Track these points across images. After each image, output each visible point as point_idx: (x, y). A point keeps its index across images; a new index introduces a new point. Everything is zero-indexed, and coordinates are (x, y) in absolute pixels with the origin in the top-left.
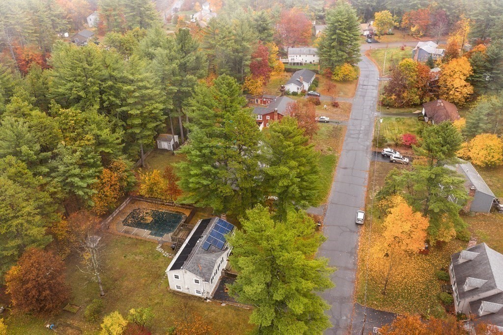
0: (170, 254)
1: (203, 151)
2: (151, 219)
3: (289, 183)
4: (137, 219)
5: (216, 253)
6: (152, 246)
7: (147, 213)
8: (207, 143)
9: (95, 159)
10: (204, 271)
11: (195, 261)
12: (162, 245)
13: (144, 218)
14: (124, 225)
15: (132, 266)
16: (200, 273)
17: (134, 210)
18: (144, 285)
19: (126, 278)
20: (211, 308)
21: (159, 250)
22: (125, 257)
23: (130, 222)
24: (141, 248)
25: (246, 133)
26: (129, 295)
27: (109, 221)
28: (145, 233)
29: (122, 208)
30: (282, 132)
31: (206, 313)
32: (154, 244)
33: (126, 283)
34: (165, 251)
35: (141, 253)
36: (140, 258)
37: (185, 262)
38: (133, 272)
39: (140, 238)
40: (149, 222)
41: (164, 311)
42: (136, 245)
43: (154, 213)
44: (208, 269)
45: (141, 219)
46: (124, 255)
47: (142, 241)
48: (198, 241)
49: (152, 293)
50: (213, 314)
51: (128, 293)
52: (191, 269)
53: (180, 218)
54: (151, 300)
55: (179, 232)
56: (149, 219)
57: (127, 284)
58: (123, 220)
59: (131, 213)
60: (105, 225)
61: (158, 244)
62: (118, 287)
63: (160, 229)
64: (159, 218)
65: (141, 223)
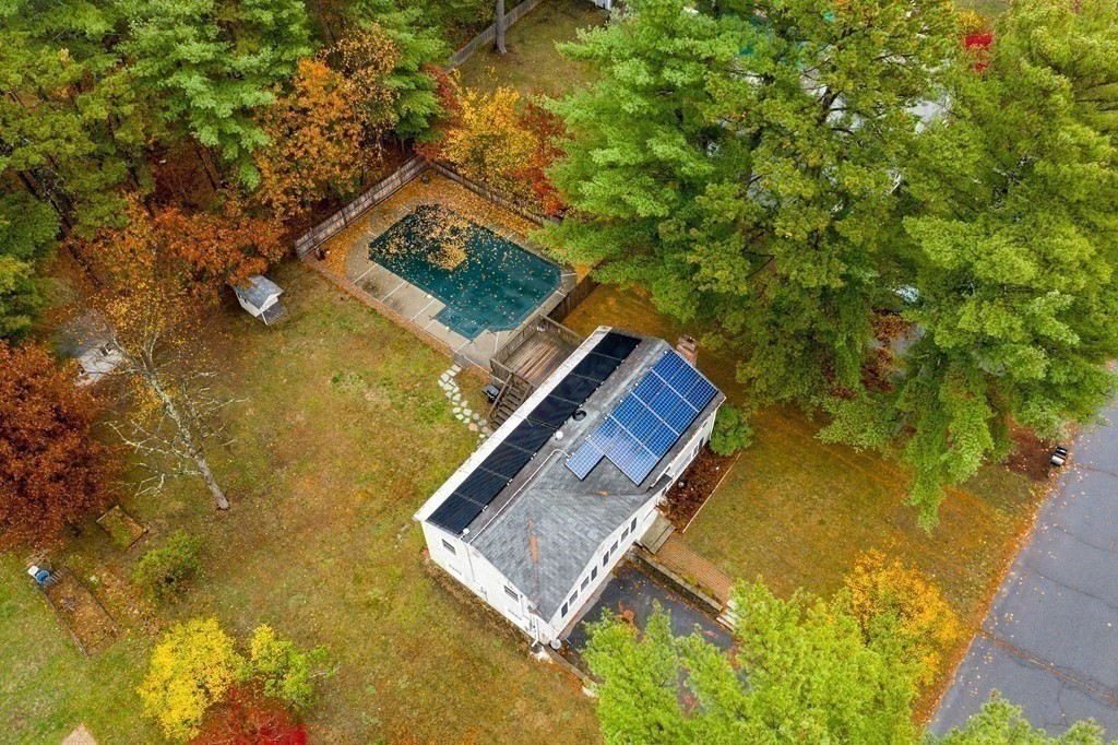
0: (476, 416)
1: (667, 74)
2: (462, 257)
3: (1012, 329)
4: (418, 246)
5: (613, 501)
6: (428, 367)
7: (455, 231)
8: (690, 42)
9: (285, 14)
10: (544, 569)
11: (521, 518)
12: (463, 370)
13: (438, 248)
14: (371, 259)
15: (345, 428)
16: (527, 574)
17: (421, 209)
18: (358, 512)
19: (311, 466)
20: (543, 695)
21: (447, 387)
22: (335, 380)
23: (393, 250)
24: (394, 365)
25: (882, 36)
26: (300, 537)
27: (329, 231)
28: (422, 308)
29: (383, 193)
30: (1070, 69)
31: (520, 705)
32: (440, 356)
33: (304, 486)
34: (462, 399)
35: (387, 382)
36: (377, 400)
37: (487, 511)
38: (339, 450)
39: (402, 323)
40: (451, 264)
41: (386, 643)
42: (383, 345)
43: (476, 237)
44: (561, 568)
45: (430, 250)
46: (335, 374)
47: (405, 337)
48: (559, 434)
49: (372, 554)
50: (541, 721)
51: (299, 529)
52: (496, 550)
53: (551, 281)
54: (357, 580)
55: (524, 344)
56: (456, 256)
57: (307, 491)
58: (376, 236)
59: (408, 216)
60: (316, 242)
61: (449, 364)
62: (278, 494)
63: (475, 303)
64: (485, 261)
65: (425, 265)
